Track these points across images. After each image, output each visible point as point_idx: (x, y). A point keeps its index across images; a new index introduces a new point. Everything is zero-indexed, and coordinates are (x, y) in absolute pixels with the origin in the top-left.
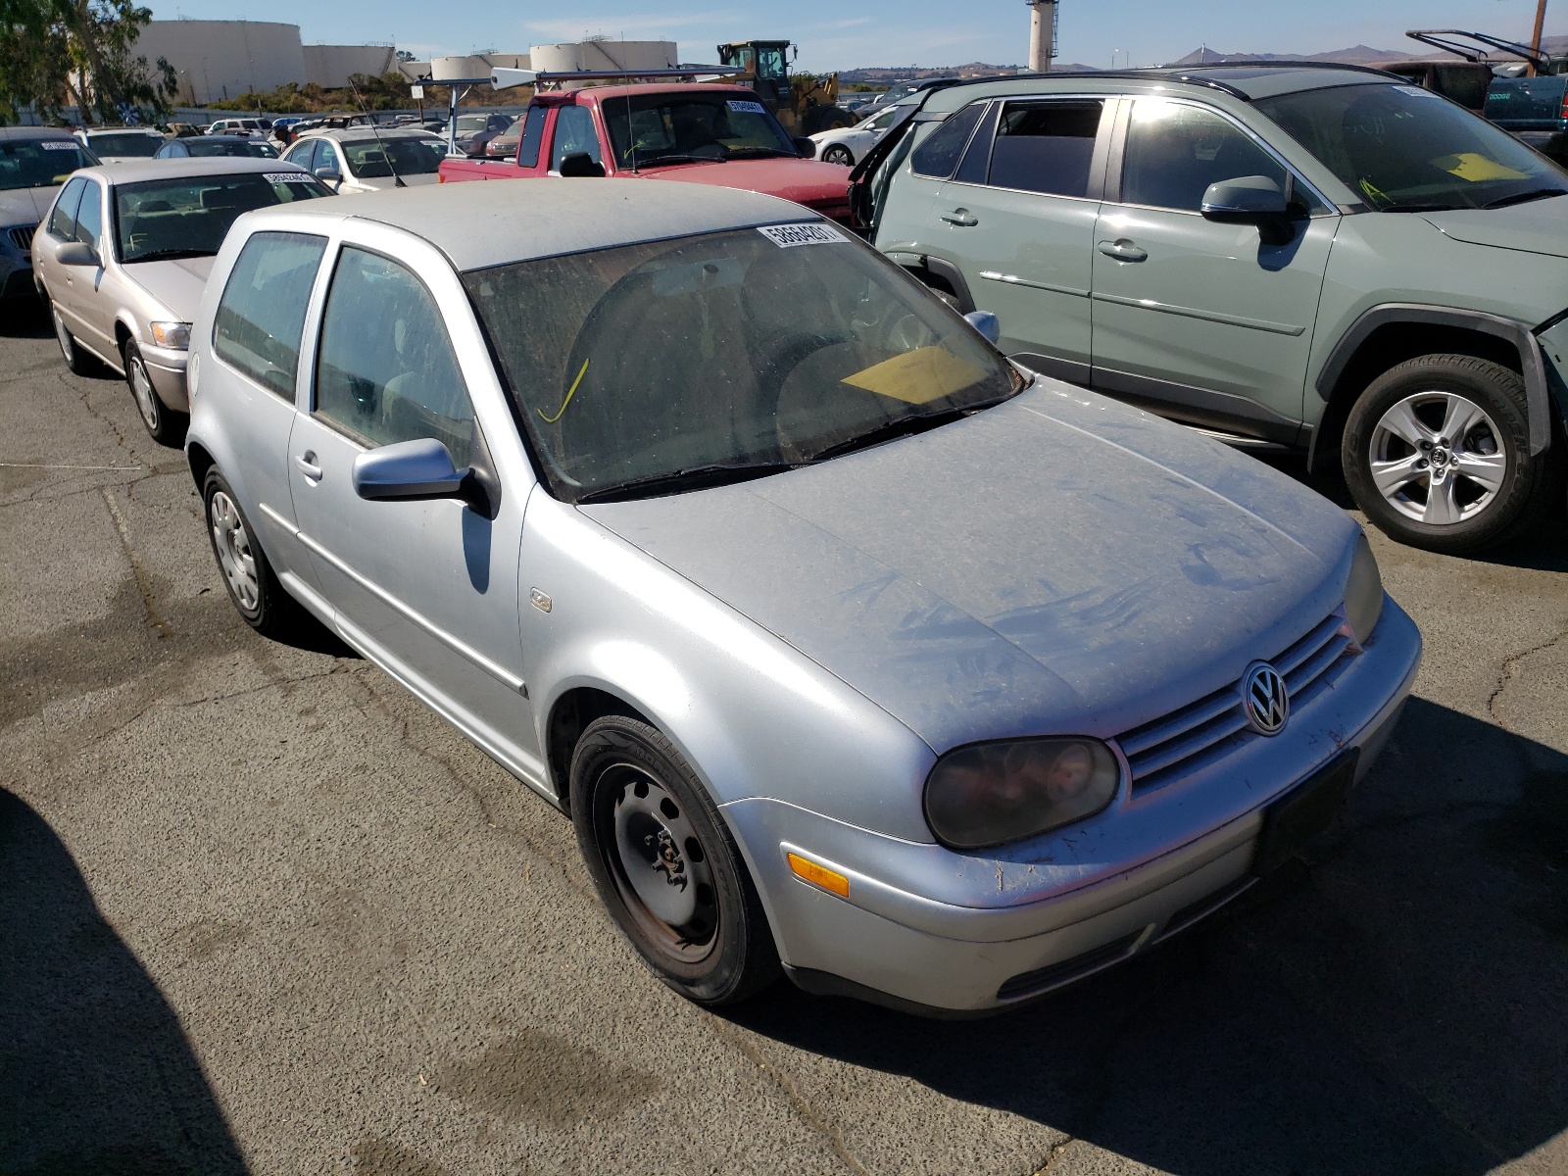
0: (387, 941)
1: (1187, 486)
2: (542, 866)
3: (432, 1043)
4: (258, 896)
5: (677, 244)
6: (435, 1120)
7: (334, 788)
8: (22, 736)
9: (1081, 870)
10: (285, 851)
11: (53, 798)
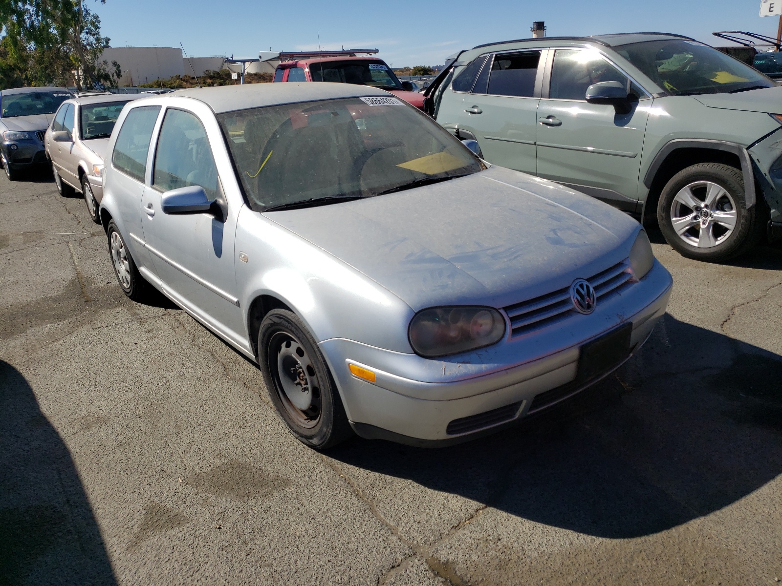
0: (172, 424)
1: (555, 206)
2: (250, 393)
3: (187, 465)
4: (115, 406)
5: (319, 103)
6: (183, 496)
7: (157, 362)
8: (16, 341)
9: (484, 367)
10: (130, 388)
11: (27, 366)
